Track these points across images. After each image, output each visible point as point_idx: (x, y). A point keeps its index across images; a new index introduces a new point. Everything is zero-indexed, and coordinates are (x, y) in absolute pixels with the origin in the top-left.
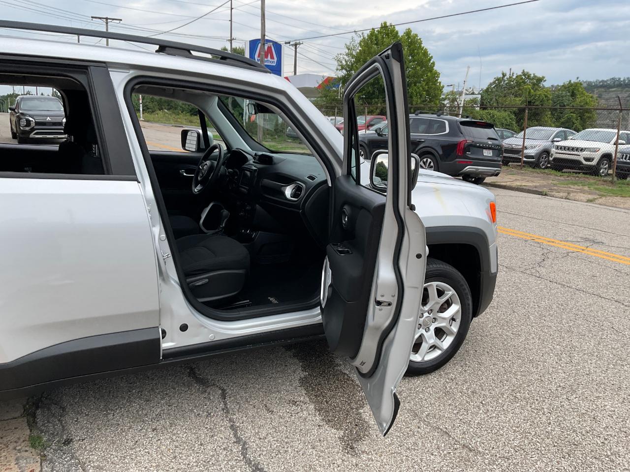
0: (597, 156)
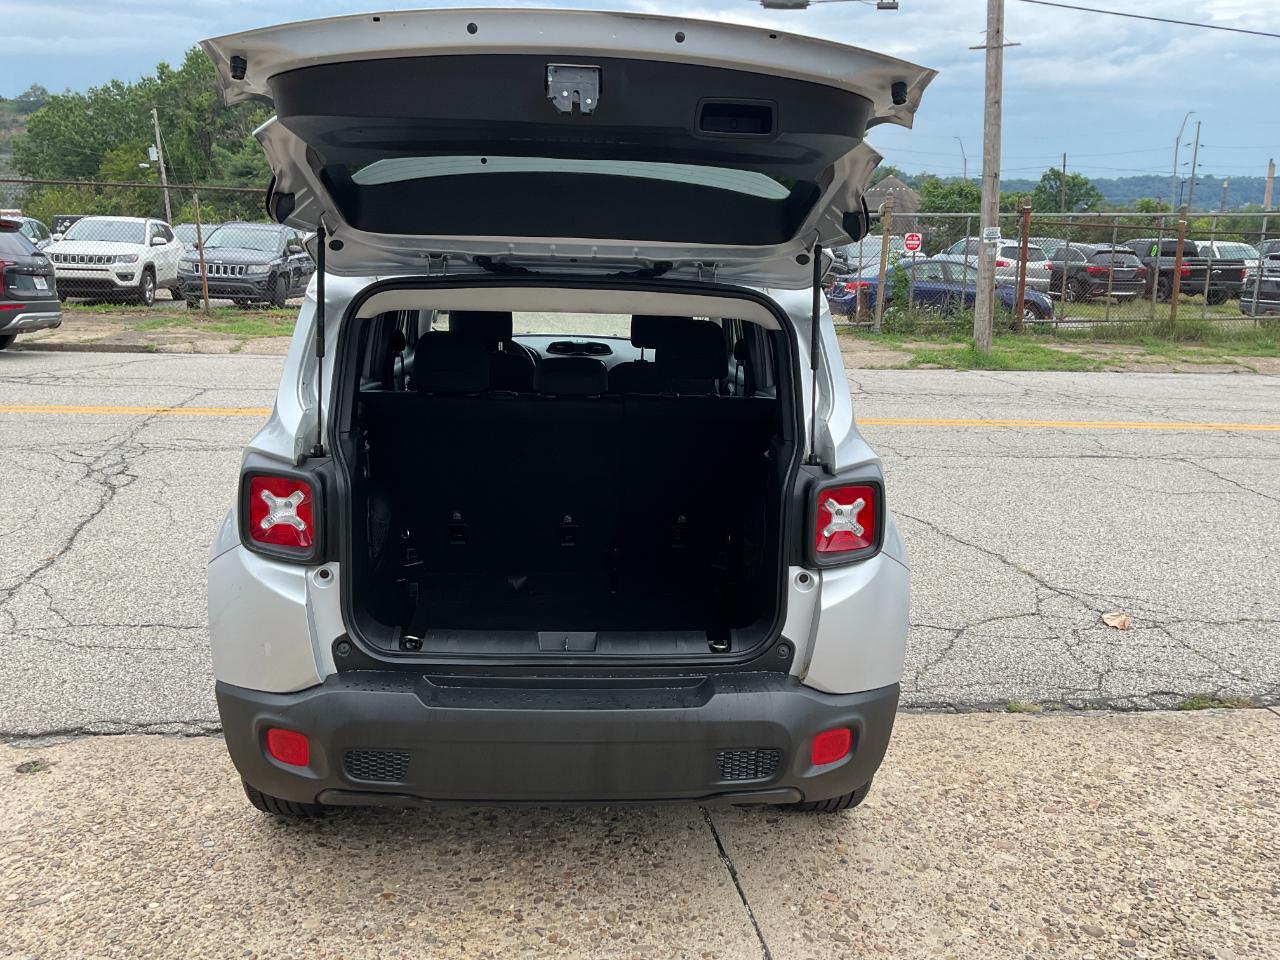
0: (137, 269)
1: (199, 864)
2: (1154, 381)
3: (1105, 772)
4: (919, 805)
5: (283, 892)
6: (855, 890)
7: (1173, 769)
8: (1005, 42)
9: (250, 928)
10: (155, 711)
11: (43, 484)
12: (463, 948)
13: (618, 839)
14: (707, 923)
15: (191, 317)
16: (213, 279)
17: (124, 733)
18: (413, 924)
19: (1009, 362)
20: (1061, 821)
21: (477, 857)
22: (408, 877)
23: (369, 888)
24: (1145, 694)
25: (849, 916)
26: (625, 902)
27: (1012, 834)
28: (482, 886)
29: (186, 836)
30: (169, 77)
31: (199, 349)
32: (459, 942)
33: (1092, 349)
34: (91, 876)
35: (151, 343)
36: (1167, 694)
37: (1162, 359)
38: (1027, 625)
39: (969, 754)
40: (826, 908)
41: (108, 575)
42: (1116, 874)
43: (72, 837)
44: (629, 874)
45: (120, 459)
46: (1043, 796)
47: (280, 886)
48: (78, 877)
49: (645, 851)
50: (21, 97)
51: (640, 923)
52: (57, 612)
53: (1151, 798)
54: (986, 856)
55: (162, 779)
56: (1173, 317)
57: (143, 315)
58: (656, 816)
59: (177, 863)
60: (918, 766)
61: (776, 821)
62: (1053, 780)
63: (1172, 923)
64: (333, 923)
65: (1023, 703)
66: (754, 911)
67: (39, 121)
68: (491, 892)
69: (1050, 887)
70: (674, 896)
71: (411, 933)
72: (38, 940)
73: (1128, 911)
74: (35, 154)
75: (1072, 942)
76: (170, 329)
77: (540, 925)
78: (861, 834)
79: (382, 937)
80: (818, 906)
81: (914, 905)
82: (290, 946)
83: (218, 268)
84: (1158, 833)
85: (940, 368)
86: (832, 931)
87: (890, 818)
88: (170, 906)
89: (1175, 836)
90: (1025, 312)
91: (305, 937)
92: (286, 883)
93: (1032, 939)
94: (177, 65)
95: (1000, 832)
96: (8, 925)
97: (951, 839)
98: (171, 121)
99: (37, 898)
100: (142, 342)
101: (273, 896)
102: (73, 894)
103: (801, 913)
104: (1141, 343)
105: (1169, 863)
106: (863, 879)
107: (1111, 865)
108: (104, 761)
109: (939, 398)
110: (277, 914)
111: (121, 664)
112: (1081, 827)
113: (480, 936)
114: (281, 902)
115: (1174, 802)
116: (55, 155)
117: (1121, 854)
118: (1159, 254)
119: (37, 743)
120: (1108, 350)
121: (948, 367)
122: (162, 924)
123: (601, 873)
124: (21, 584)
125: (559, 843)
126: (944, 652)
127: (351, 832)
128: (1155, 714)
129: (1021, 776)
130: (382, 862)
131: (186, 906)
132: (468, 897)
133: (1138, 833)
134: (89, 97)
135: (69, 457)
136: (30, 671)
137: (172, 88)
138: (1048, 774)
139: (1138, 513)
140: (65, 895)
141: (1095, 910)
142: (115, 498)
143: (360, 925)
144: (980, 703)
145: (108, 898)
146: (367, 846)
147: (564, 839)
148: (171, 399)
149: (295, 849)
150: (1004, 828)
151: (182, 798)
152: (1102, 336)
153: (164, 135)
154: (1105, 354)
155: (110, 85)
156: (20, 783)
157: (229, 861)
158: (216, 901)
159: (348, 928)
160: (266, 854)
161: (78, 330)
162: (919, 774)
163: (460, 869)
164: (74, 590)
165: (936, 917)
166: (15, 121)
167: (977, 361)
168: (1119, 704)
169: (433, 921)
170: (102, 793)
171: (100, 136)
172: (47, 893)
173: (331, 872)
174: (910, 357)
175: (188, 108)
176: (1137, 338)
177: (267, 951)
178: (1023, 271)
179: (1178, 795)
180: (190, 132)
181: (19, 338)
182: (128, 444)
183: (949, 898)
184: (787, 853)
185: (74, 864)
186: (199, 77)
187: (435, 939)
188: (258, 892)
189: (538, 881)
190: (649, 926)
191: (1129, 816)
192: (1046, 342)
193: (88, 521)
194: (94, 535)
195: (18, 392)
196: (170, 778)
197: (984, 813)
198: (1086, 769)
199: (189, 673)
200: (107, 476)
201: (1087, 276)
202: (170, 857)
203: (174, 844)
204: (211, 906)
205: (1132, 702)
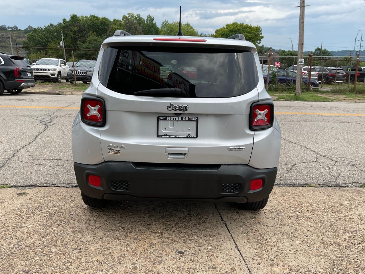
0: (56, 73)
1: (68, 219)
2: (349, 104)
3: (338, 203)
4: (282, 209)
5: (93, 226)
6: (263, 230)
7: (359, 202)
8: (305, 5)
9: (83, 235)
10: (57, 181)
11: (28, 125)
12: (145, 242)
13: (191, 215)
14: (218, 237)
15: (71, 86)
16: (77, 75)
17: (48, 186)
18: (130, 235)
19: (306, 99)
20: (325, 215)
21: (150, 218)
22: (129, 223)
23: (118, 226)
24: (350, 183)
25: (261, 237)
26: (193, 231)
27: (311, 218)
28: (151, 226)
29: (65, 212)
30: (66, 23)
31: (73, 94)
32: (144, 240)
33: (330, 96)
34: (37, 221)
35: (60, 92)
36: (356, 183)
37: (351, 98)
38: (313, 164)
39: (297, 197)
40: (254, 234)
41: (45, 147)
42: (344, 228)
43: (32, 211)
44: (194, 224)
45: (50, 119)
46: (320, 208)
47: (92, 225)
48: (33, 221)
49: (199, 218)
50: (25, 29)
51: (198, 237)
52: (31, 156)
53: (353, 210)
54: (303, 223)
55: (59, 198)
56: (355, 87)
57: (58, 85)
58: (203, 210)
59: (62, 218)
60: (282, 200)
61: (239, 212)
62: (322, 204)
63: (361, 242)
64: (107, 234)
65: (313, 185)
66: (232, 235)
67: (30, 35)
68: (154, 228)
69: (323, 231)
70: (208, 230)
71: (130, 237)
72: (21, 236)
73: (348, 238)
74: (29, 45)
75: (331, 246)
76: (65, 89)
77: (168, 236)
78: (264, 216)
79: (121, 238)
80: (252, 234)
81: (281, 235)
82: (94, 240)
83: (79, 72)
84: (356, 219)
85: (285, 100)
86: (256, 241)
87: (273, 212)
88: (59, 229)
89: (361, 219)
90: (311, 85)
91: (98, 238)
92: (94, 224)
93: (318, 245)
94: (68, 19)
95: (307, 217)
96: (12, 232)
97: (292, 218)
98: (66, 35)
99: (21, 226)
100: (57, 92)
101: (89, 227)
102: (32, 225)
103: (247, 236)
104: (345, 94)
105: (360, 226)
106: (265, 228)
107: (342, 226)
108: (42, 193)
109: (285, 107)
110: (90, 232)
111: (48, 169)
112: (332, 216)
113: (150, 239)
114: (92, 229)
115: (361, 211)
116: (35, 45)
117: (345, 223)
118: (351, 70)
119: (24, 188)
120: (336, 96)
121: (288, 100)
122: (57, 233)
123: (186, 223)
124: (21, 149)
125: (174, 216)
126: (289, 171)
127: (113, 212)
128: (353, 188)
129: (313, 203)
130: (122, 219)
131: (64, 229)
132: (147, 229)
133: (350, 218)
134: (44, 29)
135: (35, 118)
136: (22, 170)
137: (67, 26)
138: (321, 202)
139: (346, 136)
140: (30, 225)
141: (337, 237)
142: (48, 129)
143: (115, 235)
144: (300, 184)
145: (42, 227)
146: (117, 215)
147: (175, 215)
148: (64, 105)
149: (97, 216)
150: (308, 216)
151: (64, 203)
152: (333, 92)
153: (64, 39)
154: (335, 97)
155: (50, 25)
156: (18, 198)
157: (77, 218)
158: (73, 228)
159: (111, 236)
160: (88, 217)
161: (39, 89)
162: (282, 202)
163: (144, 222)
164: (36, 151)
165: (288, 238)
166: (24, 36)
167: (297, 99)
168: (342, 185)
169: (136, 234)
170: (41, 201)
171: (47, 39)
172: (25, 225)
173: (107, 221)
174: (277, 97)
175: (71, 31)
176: (344, 93)
177: (87, 241)
178: (310, 75)
179: (361, 209)
180: (72, 38)
181: (23, 90)
182: (52, 115)
183: (292, 233)
184: (242, 220)
185: (32, 218)
186: (74, 23)
187: (137, 239)
188: (85, 226)
189: (168, 225)
190: (201, 238)
191: (347, 214)
192: (317, 94)
193: (40, 134)
194: (42, 137)
195: (22, 103)
196: (61, 197)
197: (302, 212)
198: (333, 202)
199: (68, 172)
200: (46, 123)
201: (329, 76)
202: (60, 217)
203: (61, 214)
204: (71, 229)
205: (346, 185)
